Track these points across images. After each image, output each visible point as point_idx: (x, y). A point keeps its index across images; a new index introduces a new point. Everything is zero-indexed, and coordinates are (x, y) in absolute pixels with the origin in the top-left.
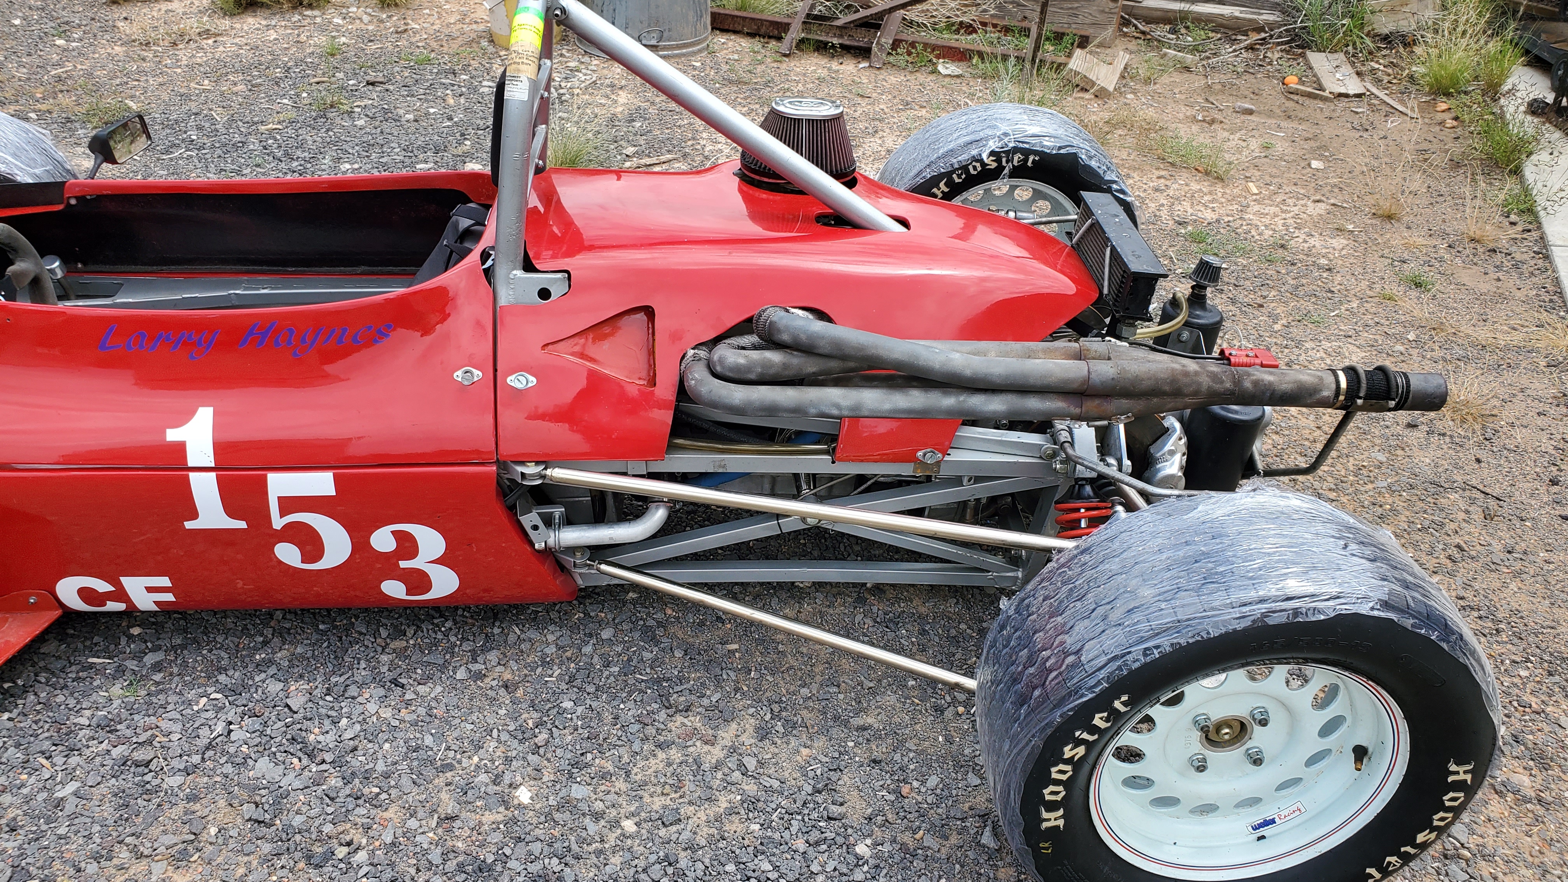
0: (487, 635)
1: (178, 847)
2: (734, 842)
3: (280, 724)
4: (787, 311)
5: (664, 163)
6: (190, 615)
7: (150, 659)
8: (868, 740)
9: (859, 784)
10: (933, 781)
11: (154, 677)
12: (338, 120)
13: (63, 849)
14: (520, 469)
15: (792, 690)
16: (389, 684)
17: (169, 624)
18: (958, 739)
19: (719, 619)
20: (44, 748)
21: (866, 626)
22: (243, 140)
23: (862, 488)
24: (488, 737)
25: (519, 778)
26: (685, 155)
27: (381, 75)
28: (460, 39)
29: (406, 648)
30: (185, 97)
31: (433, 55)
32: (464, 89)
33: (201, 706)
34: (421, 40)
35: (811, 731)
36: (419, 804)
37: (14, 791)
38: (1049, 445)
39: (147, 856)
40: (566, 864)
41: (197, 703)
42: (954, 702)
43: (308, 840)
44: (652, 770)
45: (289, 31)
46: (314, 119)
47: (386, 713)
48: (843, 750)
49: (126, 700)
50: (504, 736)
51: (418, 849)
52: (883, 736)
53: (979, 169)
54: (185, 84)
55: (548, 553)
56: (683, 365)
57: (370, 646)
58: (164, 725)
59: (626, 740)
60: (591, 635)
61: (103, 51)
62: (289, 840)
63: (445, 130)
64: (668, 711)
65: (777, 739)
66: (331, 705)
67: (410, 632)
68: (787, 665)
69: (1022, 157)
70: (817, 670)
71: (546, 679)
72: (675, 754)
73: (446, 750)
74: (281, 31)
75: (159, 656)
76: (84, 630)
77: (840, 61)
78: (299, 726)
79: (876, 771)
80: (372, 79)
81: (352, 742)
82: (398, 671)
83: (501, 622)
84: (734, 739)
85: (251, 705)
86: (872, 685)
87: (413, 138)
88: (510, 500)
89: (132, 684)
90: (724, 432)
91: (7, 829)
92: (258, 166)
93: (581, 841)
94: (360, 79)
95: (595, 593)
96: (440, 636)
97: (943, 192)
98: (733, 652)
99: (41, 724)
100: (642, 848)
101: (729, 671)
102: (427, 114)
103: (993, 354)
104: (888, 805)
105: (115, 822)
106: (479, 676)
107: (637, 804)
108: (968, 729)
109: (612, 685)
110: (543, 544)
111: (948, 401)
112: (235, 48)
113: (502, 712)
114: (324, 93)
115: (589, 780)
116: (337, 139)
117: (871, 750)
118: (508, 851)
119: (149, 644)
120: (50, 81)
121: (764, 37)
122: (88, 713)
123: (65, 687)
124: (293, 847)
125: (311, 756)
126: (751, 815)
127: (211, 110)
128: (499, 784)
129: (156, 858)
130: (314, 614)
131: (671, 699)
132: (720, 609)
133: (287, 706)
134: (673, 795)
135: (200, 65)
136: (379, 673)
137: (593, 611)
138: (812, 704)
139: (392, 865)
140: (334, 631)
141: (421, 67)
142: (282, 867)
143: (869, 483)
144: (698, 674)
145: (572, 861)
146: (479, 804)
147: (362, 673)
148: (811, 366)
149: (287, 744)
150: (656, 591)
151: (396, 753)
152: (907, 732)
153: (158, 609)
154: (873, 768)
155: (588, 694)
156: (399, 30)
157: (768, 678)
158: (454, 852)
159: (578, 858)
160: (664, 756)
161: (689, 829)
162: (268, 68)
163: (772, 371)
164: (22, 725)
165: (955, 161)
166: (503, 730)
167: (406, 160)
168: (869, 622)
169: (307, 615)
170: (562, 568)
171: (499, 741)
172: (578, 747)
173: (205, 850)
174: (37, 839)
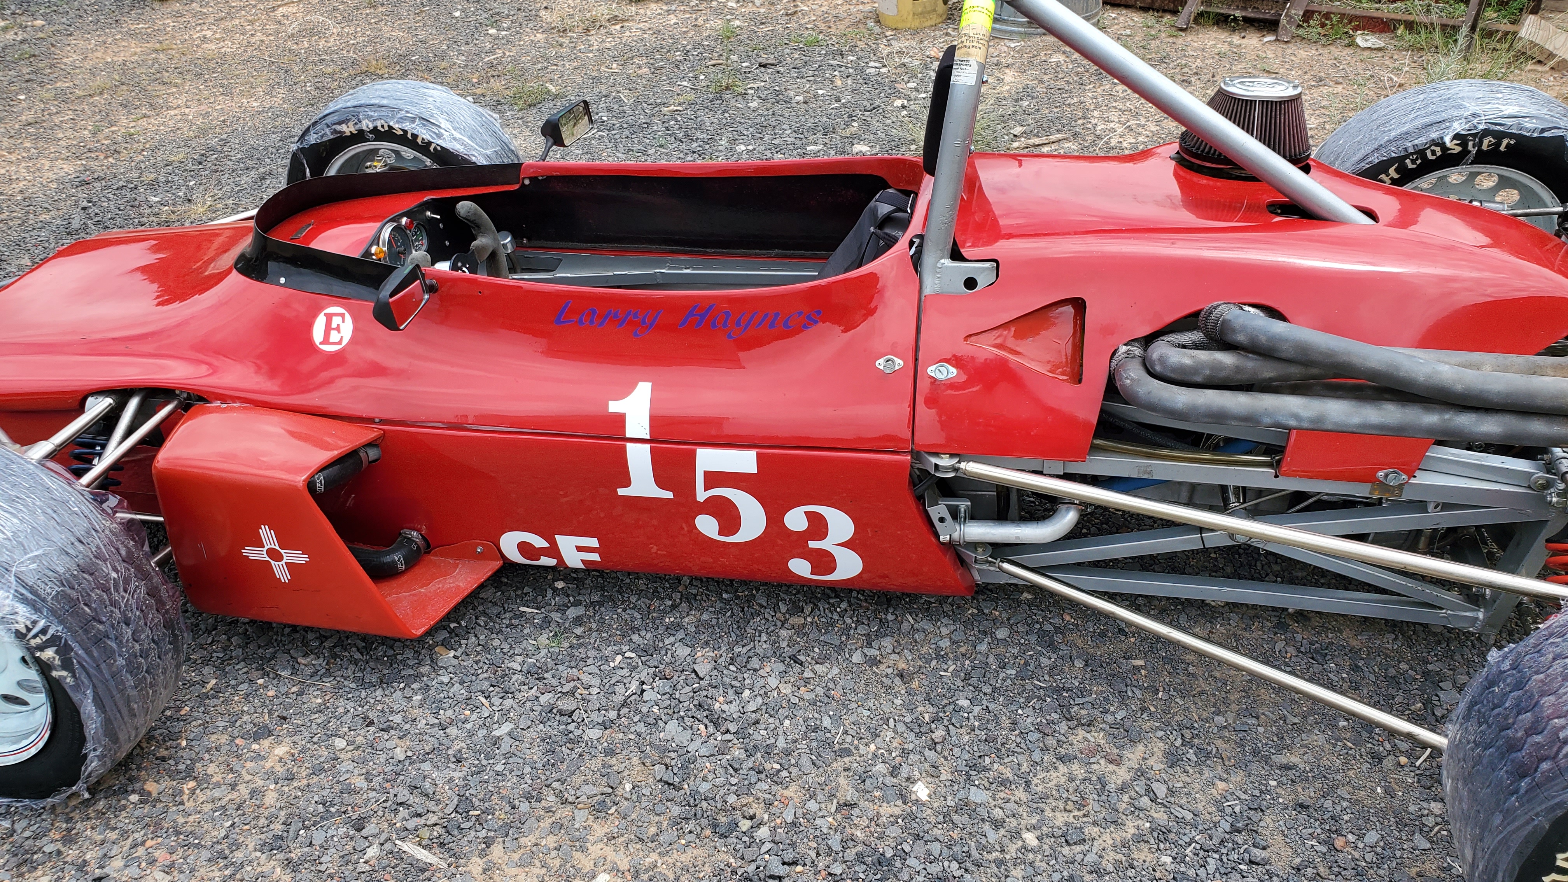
0: (881, 621)
1: (597, 798)
2: (1144, 873)
3: (688, 689)
4: (1242, 309)
5: (1053, 142)
6: (607, 573)
7: (572, 612)
8: (1292, 781)
9: (1284, 828)
10: (1372, 837)
11: (575, 631)
12: (733, 102)
13: (500, 785)
14: (934, 460)
15: (1204, 716)
16: (788, 660)
17: (588, 581)
18: (1400, 793)
19: (1121, 631)
20: (484, 688)
21: (1289, 655)
22: (648, 121)
23: (1302, 505)
24: (885, 726)
25: (916, 773)
26: (1075, 135)
27: (772, 57)
28: (847, 20)
29: (804, 625)
30: (597, 80)
31: (821, 37)
32: (851, 71)
33: (617, 663)
34: (809, 22)
35: (1227, 763)
36: (818, 786)
37: (460, 724)
38: (1541, 474)
39: (570, 803)
40: (966, 870)
41: (614, 660)
42: (1395, 751)
43: (713, 808)
44: (1052, 783)
45: (688, 16)
46: (711, 101)
47: (787, 689)
48: (1264, 788)
49: (552, 650)
50: (901, 728)
51: (818, 833)
52: (1311, 779)
53: (1439, 154)
54: (596, 68)
55: (951, 546)
56: (1114, 363)
57: (770, 619)
58: (585, 678)
59: (1025, 747)
60: (985, 633)
61: (527, 38)
62: (696, 806)
63: (834, 112)
64: (1069, 723)
65: (1188, 768)
66: (735, 675)
67: (808, 609)
68: (1199, 689)
69: (1494, 141)
70: (1232, 698)
71: (941, 673)
72: (1078, 770)
73: (843, 734)
74: (681, 16)
75: (578, 611)
76: (516, 579)
77: (1243, 35)
78: (705, 693)
79: (1303, 816)
80: (764, 61)
81: (754, 715)
82: (797, 648)
83: (895, 609)
84: (1141, 762)
85: (662, 667)
86: (1296, 720)
87: (803, 120)
88: (920, 488)
89: (557, 636)
90: (1149, 434)
91: (454, 760)
92: (661, 146)
93: (982, 848)
94: (753, 61)
95: (987, 589)
96: (836, 616)
97: (1392, 179)
98: (1137, 669)
99: (481, 664)
100: (1044, 864)
101: (1134, 689)
102: (816, 96)
103: (1489, 367)
104: (1319, 857)
105: (544, 766)
106: (874, 662)
107: (1038, 817)
108: (1413, 783)
109: (1009, 688)
110: (948, 537)
111: (1431, 419)
112: (640, 33)
113: (898, 702)
114: (720, 75)
115: (987, 785)
116: (732, 121)
117: (1296, 792)
118: (907, 849)
119: (571, 599)
120: (485, 67)
121: (1158, 11)
122: (519, 659)
123: (500, 632)
124: (699, 813)
125: (716, 725)
126: (1162, 846)
127: (619, 92)
128: (896, 776)
129: (579, 806)
130: (718, 582)
131: (1072, 711)
132: (1123, 620)
133: (694, 671)
134: (1076, 813)
135: (609, 49)
136: (779, 647)
137: (986, 607)
138: (1227, 734)
139: (793, 845)
140: (737, 601)
141: (810, 49)
142: (690, 832)
143: (1310, 501)
144: (1101, 688)
145: (972, 868)
146: (877, 794)
147: (763, 646)
148: (1268, 371)
149: (694, 710)
150: (1052, 594)
151: (796, 731)
152: (1339, 777)
153: (583, 567)
154: (1299, 812)
155: (985, 694)
156: (790, 12)
157: (1178, 700)
158: (852, 840)
159: (978, 865)
160: (1066, 770)
161: (1094, 851)
162: (669, 51)
163: (1223, 374)
164: (465, 664)
165: (1410, 144)
166: (899, 721)
167: (797, 141)
168: (1292, 651)
169: (711, 583)
170: (961, 561)
171: (895, 731)
172: (975, 749)
173: (621, 804)
174: (479, 773)
